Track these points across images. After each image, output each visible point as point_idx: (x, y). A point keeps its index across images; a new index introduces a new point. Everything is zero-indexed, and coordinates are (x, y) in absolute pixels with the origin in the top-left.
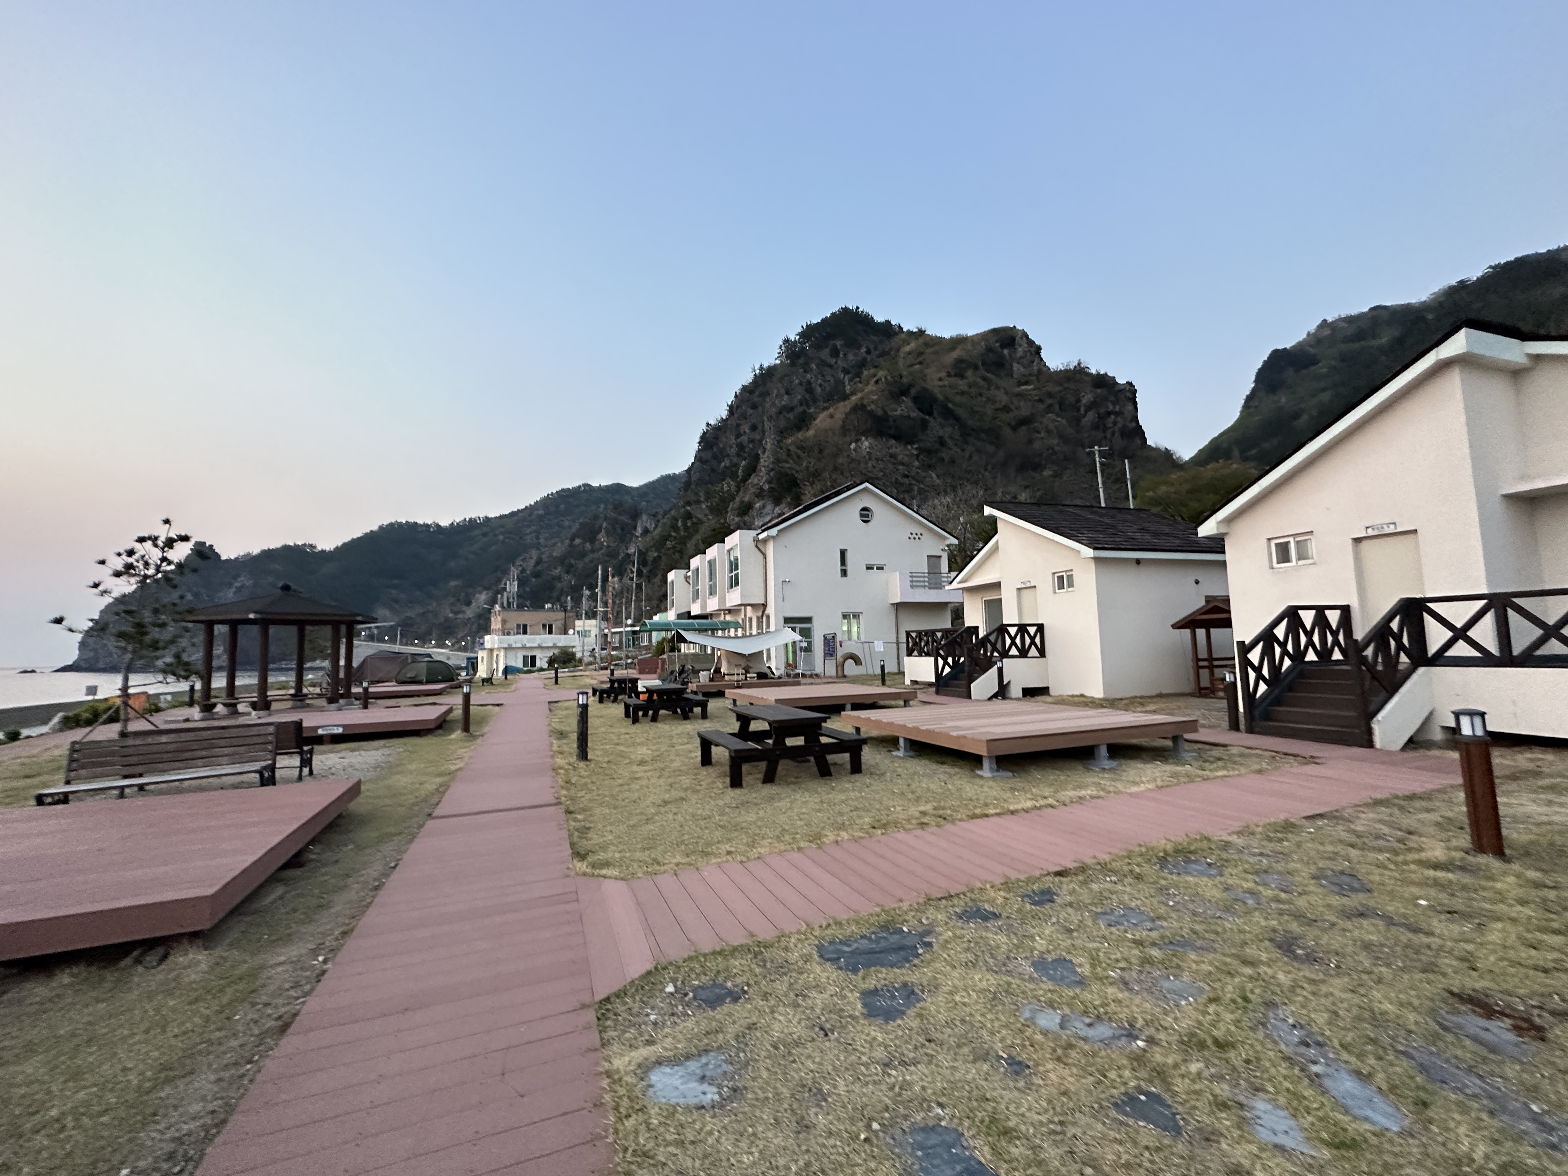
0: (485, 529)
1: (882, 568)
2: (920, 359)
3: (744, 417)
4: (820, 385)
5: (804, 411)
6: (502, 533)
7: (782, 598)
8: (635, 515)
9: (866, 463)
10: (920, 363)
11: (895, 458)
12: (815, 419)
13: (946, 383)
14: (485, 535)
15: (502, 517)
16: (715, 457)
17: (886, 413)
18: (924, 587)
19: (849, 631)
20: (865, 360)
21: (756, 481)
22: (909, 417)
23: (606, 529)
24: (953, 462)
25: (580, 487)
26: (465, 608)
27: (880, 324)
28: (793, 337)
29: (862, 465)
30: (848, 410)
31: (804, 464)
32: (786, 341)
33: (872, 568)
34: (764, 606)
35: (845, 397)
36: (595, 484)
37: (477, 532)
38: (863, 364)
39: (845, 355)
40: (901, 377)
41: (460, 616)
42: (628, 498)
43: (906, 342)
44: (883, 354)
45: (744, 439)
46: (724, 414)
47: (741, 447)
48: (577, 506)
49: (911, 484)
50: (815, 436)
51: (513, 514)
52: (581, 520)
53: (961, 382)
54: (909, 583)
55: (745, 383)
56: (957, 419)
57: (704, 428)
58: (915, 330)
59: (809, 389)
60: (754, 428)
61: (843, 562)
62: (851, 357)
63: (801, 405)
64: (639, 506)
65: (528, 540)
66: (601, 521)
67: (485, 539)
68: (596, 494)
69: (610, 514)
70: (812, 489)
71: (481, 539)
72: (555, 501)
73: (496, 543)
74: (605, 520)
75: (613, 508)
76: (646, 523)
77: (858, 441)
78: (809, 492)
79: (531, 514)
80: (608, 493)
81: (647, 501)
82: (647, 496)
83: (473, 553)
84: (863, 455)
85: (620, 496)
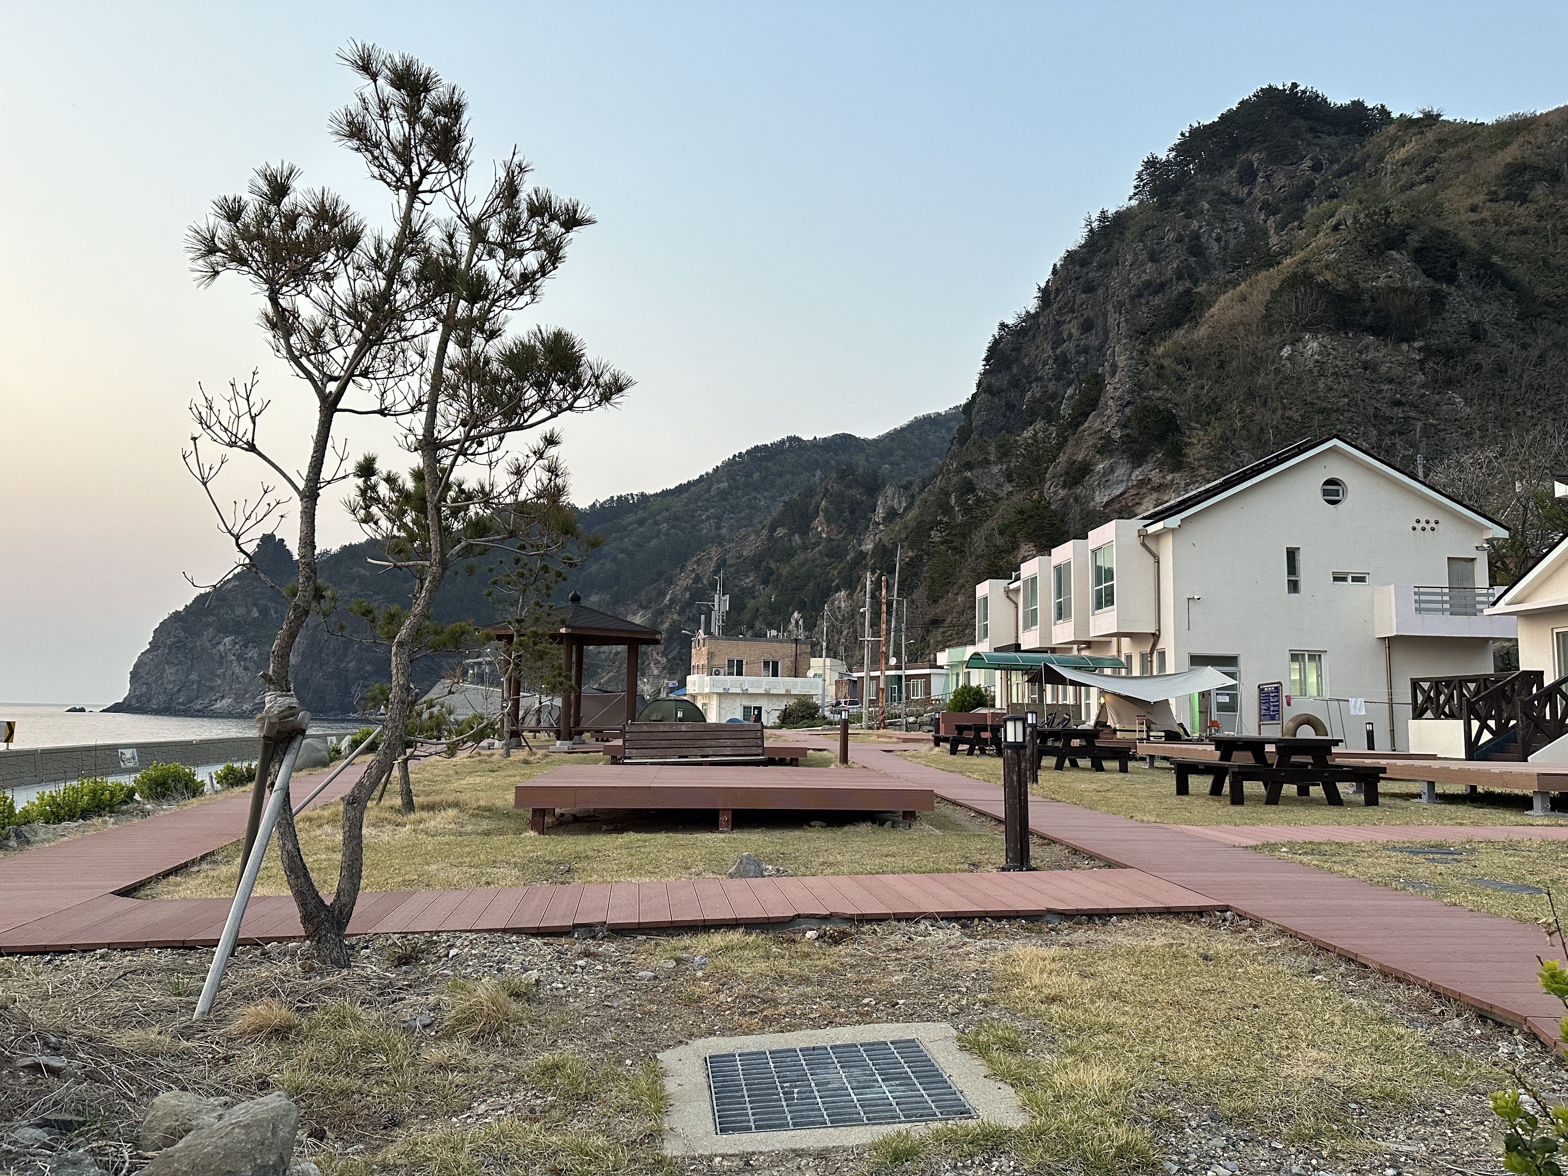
0: (641, 514)
1: (1362, 579)
2: (1429, 171)
3: (1070, 308)
4: (1218, 239)
5: (1188, 292)
6: (666, 520)
7: (1186, 624)
8: (874, 488)
9: (1314, 383)
10: (1428, 180)
11: (1374, 371)
12: (1210, 307)
13: (1486, 214)
14: (641, 522)
15: (665, 493)
16: (1015, 383)
17: (1355, 286)
18: (1443, 611)
19: (1303, 682)
20: (1310, 184)
21: (1097, 425)
22: (1405, 291)
23: (826, 511)
24: (1501, 370)
25: (783, 442)
27: (1343, 109)
28: (1163, 155)
29: (1307, 387)
30: (1276, 285)
31: (1190, 390)
32: (1151, 163)
33: (1344, 579)
34: (1156, 637)
35: (1270, 261)
36: (807, 437)
37: (630, 518)
38: (1305, 192)
39: (1268, 178)
40: (1388, 213)
42: (860, 461)
43: (1396, 141)
44: (1352, 168)
45: (1069, 347)
46: (1032, 305)
47: (1063, 362)
48: (780, 474)
49: (1407, 419)
50: (1210, 337)
51: (681, 489)
52: (786, 498)
53: (1520, 211)
54: (1414, 606)
55: (1072, 247)
56: (1512, 285)
57: (996, 331)
58: (1417, 116)
59: (1196, 248)
60: (1087, 327)
61: (1292, 568)
62: (1280, 180)
63: (1180, 278)
64: (881, 471)
65: (705, 531)
66: (818, 498)
67: (641, 529)
68: (809, 453)
69: (832, 487)
70: (1205, 435)
71: (636, 529)
72: (745, 467)
73: (657, 536)
74: (824, 495)
75: (835, 475)
76: (892, 500)
77: (1297, 341)
78: (1199, 441)
79: (709, 489)
80: (827, 452)
81: (891, 464)
82: (891, 455)
83: (623, 551)
84: (1307, 368)
85: (847, 455)
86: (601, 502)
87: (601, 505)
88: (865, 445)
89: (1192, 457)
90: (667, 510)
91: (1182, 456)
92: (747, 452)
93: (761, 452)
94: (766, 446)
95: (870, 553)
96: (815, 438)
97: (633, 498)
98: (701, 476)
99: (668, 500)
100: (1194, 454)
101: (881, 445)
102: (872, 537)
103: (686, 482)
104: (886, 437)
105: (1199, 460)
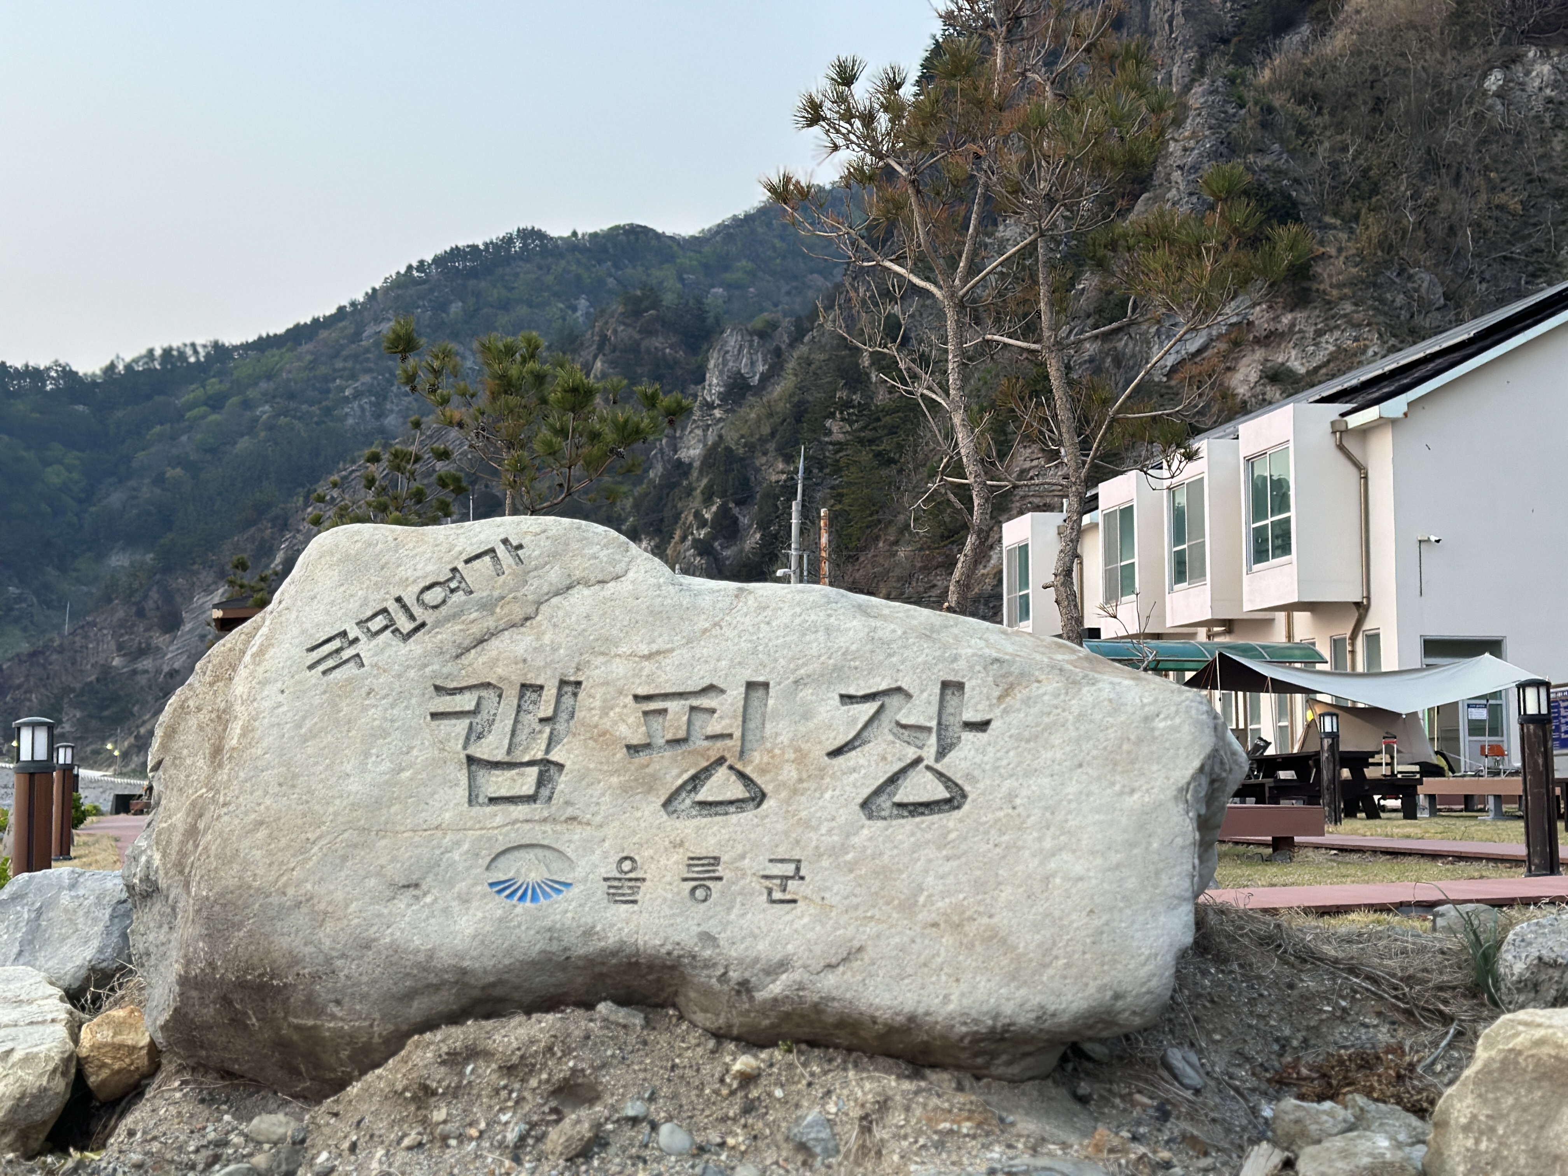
0: (214, 385)
6: (269, 397)
8: (698, 334)
14: (215, 403)
15: (264, 344)
25: (508, 241)
26: (159, 639)
34: (1362, 608)
37: (191, 393)
41: (146, 663)
48: (505, 306)
51: (298, 334)
64: (709, 300)
65: (350, 421)
66: (587, 354)
67: (215, 417)
68: (563, 263)
69: (615, 332)
70: (1349, 239)
71: (203, 417)
72: (431, 290)
73: (251, 428)
74: (600, 348)
75: (621, 309)
76: (738, 358)
77: (1514, 61)
78: (1340, 250)
79: (356, 337)
80: (600, 262)
81: (728, 286)
82: (727, 268)
83: (180, 462)
84: (1533, 113)
85: (640, 269)
86: (128, 359)
87: (128, 367)
88: (675, 248)
89: (1327, 282)
90: (269, 377)
91: (1309, 279)
92: (437, 260)
93: (464, 259)
94: (474, 248)
95: (697, 464)
96: (575, 234)
97: (196, 352)
98: (341, 309)
99: (273, 356)
100: (1330, 276)
101: (706, 249)
102: (699, 432)
103: (308, 321)
104: (717, 233)
105: (1340, 286)
